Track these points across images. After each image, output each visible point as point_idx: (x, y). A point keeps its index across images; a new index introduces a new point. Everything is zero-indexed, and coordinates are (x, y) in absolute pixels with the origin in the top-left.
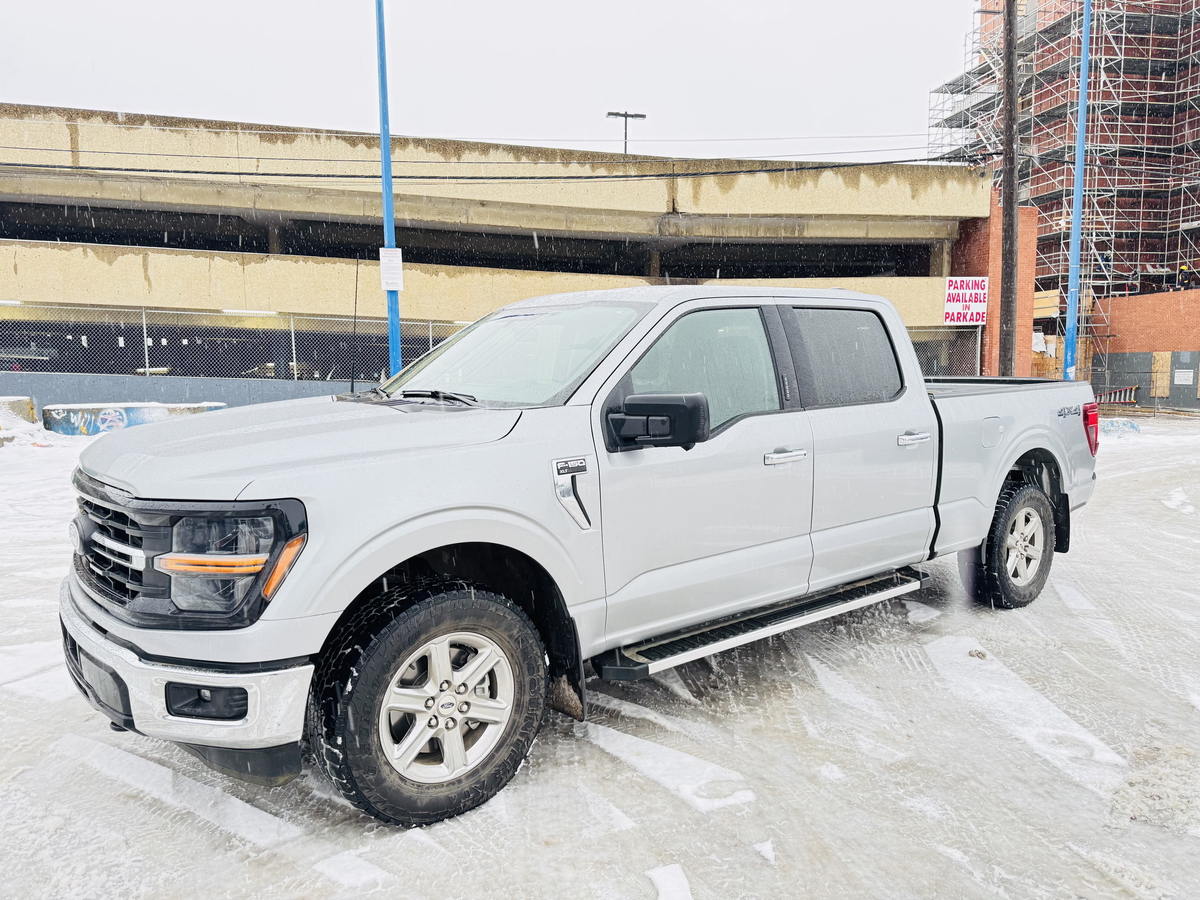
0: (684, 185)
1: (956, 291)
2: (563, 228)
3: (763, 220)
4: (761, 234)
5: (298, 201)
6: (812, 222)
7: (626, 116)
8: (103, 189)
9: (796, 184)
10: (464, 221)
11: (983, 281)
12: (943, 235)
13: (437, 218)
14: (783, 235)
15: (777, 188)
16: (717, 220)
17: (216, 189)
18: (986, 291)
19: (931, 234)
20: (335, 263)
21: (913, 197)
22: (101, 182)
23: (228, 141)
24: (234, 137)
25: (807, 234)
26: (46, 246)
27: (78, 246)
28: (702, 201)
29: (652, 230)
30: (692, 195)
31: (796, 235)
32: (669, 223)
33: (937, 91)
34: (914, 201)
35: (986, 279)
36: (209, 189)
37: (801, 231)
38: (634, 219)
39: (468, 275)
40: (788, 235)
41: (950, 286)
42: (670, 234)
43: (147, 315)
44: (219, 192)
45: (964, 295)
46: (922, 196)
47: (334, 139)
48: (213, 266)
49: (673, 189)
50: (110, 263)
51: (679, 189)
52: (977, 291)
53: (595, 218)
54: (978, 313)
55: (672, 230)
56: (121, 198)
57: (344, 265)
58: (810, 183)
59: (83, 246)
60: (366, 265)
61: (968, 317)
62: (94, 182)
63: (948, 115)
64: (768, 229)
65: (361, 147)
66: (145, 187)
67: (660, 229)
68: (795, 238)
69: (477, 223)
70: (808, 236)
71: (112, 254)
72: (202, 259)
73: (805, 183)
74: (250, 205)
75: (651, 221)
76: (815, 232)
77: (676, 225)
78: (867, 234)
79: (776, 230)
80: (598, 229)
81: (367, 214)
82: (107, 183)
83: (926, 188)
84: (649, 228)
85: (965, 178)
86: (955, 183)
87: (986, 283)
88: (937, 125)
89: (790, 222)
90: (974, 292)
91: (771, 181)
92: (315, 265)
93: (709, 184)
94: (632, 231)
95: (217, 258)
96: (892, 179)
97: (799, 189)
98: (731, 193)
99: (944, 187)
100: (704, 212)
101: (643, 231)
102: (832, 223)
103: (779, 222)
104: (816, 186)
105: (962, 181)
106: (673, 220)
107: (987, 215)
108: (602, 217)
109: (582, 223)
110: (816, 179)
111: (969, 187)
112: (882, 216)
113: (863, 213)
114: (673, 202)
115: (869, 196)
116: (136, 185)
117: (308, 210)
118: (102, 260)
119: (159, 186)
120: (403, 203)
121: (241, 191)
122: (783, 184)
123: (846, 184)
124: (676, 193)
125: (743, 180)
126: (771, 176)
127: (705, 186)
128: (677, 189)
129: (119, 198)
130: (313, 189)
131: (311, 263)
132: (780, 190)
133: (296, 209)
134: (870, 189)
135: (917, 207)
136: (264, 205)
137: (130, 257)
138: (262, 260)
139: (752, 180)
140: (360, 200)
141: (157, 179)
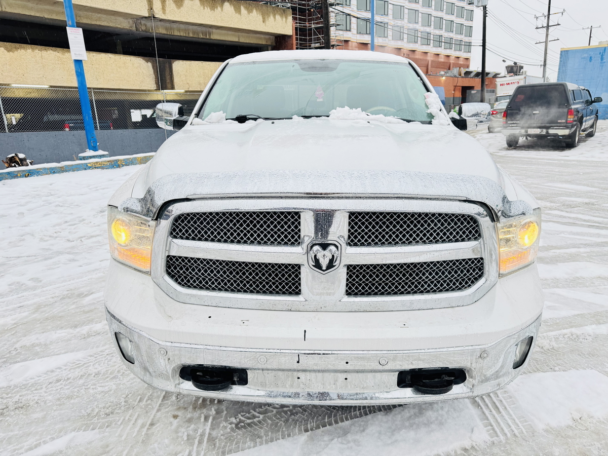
4: (191, 35)
6: (214, 30)
9: (213, 8)
12: (269, 43)
14: (202, 37)
15: (204, 8)
16: (168, 25)
19: (264, 43)
21: (263, 22)
25: (212, 37)
28: (167, 12)
29: (131, 27)
30: (161, 7)
31: (208, 37)
32: (141, 22)
34: (264, 24)
37: (210, 34)
38: (121, 19)
40: (204, 37)
42: (142, 30)
46: (267, 22)
51: (154, 3)
55: (143, 28)
58: (219, 8)
64: (194, 33)
67: (136, 25)
68: (207, 39)
70: (214, 38)
73: (217, 7)
75: (131, 20)
76: (216, 36)
77: (146, 25)
79: (198, 33)
80: (98, 23)
83: (268, 17)
84: (129, 26)
85: (282, 14)
86: (279, 16)
89: (204, 29)
91: (201, 4)
93: (170, 1)
94: (119, 26)
96: (255, 11)
97: (214, 11)
98: (182, 8)
99: (275, 18)
100: (169, 19)
101: (126, 27)
102: (224, 32)
103: (199, 29)
104: (222, 11)
105: (281, 16)
106: (143, 22)
107: (291, 34)
108: (100, 15)
109: (87, 18)
110: (222, 6)
111: (284, 19)
112: (251, 30)
113: (244, 28)
114: (151, 10)
115: (246, 19)
122: (207, 7)
123: (235, 11)
124: (153, 5)
125: (187, 1)
126: (201, 1)
127: (168, 2)
128: (152, 2)
132: (205, 10)
134: (246, 15)
135: (265, 27)
139: (192, 2)
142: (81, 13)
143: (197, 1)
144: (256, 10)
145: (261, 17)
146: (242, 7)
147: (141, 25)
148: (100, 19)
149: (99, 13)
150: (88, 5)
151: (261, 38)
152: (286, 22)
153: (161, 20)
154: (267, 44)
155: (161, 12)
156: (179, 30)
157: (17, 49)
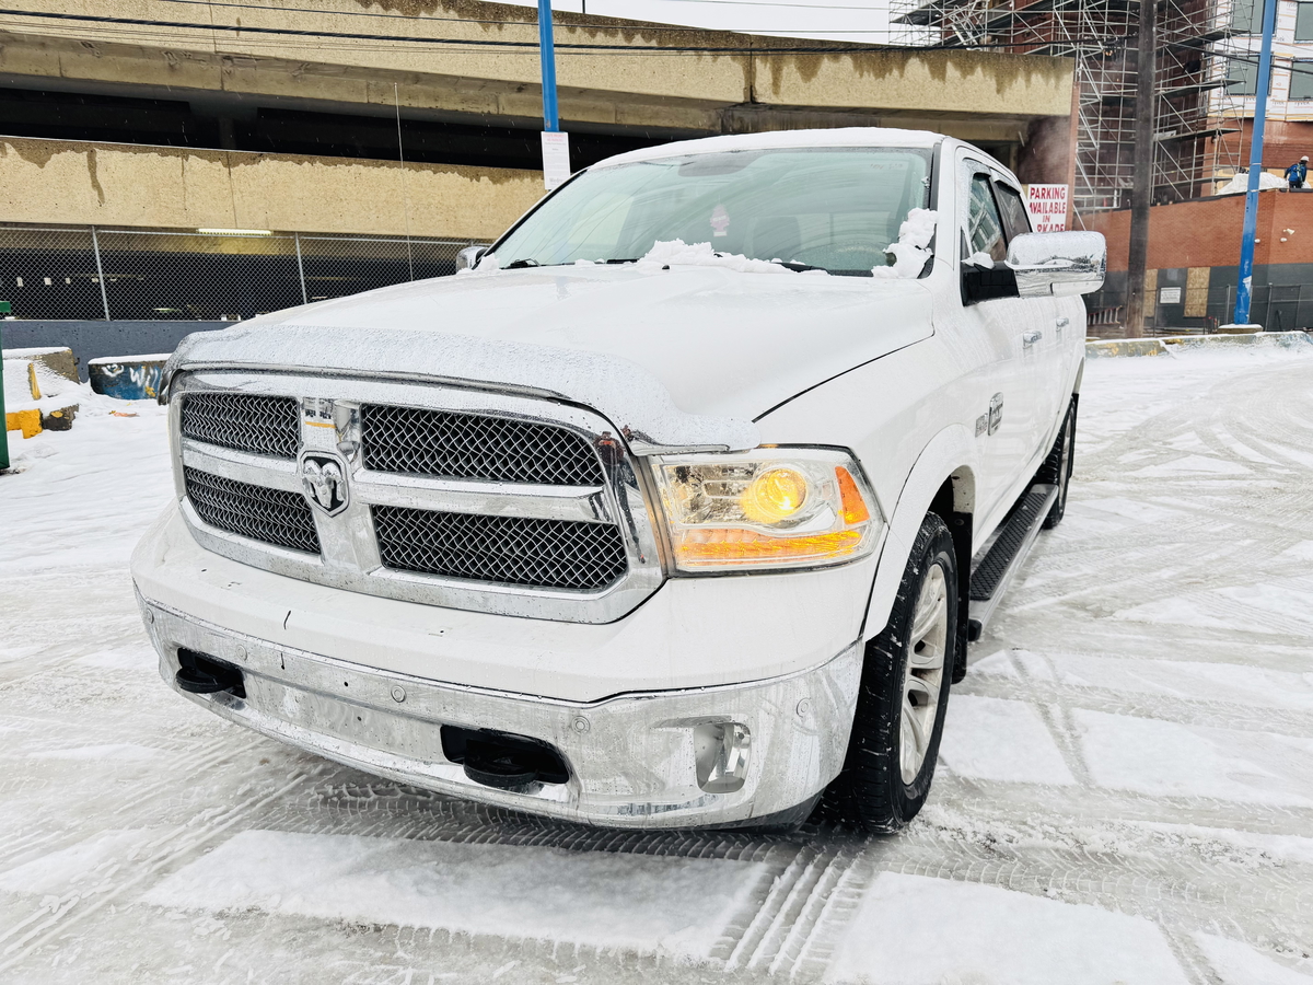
0: (763, 70)
1: (1038, 200)
2: (613, 121)
5: (280, 82)
9: (881, 73)
10: (493, 110)
11: (1063, 189)
12: (1013, 137)
13: (460, 108)
15: (861, 75)
17: (166, 62)
18: (1065, 200)
20: (350, 164)
21: (998, 91)
28: (782, 89)
29: (714, 126)
30: (771, 81)
32: (732, 116)
34: (999, 96)
35: (1066, 186)
36: (158, 63)
38: (695, 112)
39: (517, 180)
41: (1032, 194)
42: (733, 130)
43: (101, 237)
44: (171, 67)
45: (1045, 204)
46: (1007, 92)
48: (187, 168)
49: (750, 74)
50: (42, 164)
51: (758, 74)
52: (1057, 201)
53: (651, 108)
54: (1057, 226)
55: (737, 126)
56: (33, 72)
57: (361, 166)
58: (896, 72)
60: (390, 167)
61: (1048, 229)
63: (910, 10)
66: (66, 56)
67: (722, 122)
69: (510, 113)
71: (43, 151)
72: (171, 160)
73: (891, 71)
74: (216, 86)
75: (713, 113)
77: (741, 119)
80: (653, 123)
81: (372, 101)
83: (1011, 81)
84: (709, 124)
85: (1048, 70)
86: (1039, 76)
87: (1066, 192)
88: (899, 21)
90: (1054, 201)
91: (856, 67)
92: (325, 167)
93: (791, 69)
94: (691, 126)
95: (191, 157)
96: (979, 70)
97: (884, 78)
98: (813, 79)
99: (1028, 80)
100: (785, 103)
101: (704, 127)
104: (902, 76)
105: (1046, 76)
106: (737, 114)
107: (1068, 113)
108: (658, 107)
109: (634, 115)
110: (902, 67)
111: (1053, 81)
112: (965, 113)
113: (948, 108)
114: (751, 89)
115: (956, 89)
116: (53, 54)
117: (295, 95)
118: (28, 159)
119: (87, 56)
120: (418, 86)
121: (204, 66)
122: (868, 71)
123: (933, 73)
124: (754, 79)
125: (826, 64)
126: (855, 60)
127: (785, 70)
128: (754, 74)
129: (28, 72)
130: (309, 63)
131: (318, 164)
132: (864, 79)
133: (278, 92)
134: (956, 81)
135: (1001, 103)
136: (236, 87)
137: (70, 154)
138: (254, 160)
139: (836, 65)
140: (362, 82)
141: (88, 45)
142: (625, 107)
143: (847, 61)
144: (984, 67)
145: (993, 83)
146: (950, 66)
147: (733, 120)
148: (656, 115)
149: (656, 104)
150: (635, 90)
152: (1057, 87)
153: (772, 107)
154: (1007, 139)
155: (770, 92)
157: (508, 177)
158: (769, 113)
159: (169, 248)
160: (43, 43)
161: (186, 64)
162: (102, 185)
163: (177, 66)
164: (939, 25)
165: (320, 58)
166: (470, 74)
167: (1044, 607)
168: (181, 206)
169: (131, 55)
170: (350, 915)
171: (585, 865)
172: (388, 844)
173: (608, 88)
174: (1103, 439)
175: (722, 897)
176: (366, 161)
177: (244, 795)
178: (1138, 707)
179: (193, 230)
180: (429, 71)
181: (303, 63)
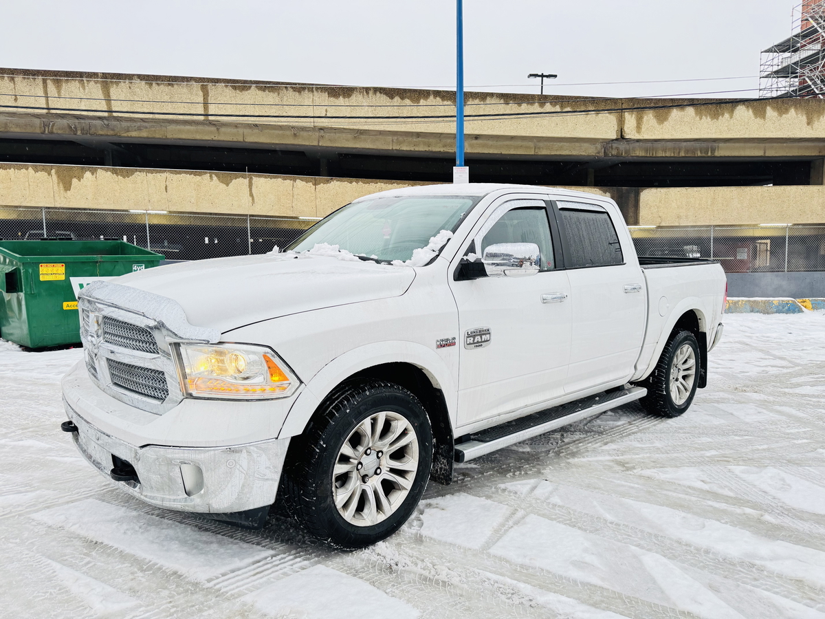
0: (630, 119)
2: (533, 153)
3: (684, 144)
4: (682, 154)
5: (347, 140)
6: (721, 145)
7: (542, 76)
8: (219, 133)
9: (715, 116)
13: (442, 150)
14: (699, 154)
15: (701, 119)
16: (649, 145)
17: (293, 133)
19: (814, 153)
20: (377, 183)
21: (808, 124)
22: (218, 129)
23: (307, 97)
24: (311, 95)
25: (717, 154)
26: (185, 173)
27: (206, 173)
28: (643, 130)
29: (599, 153)
30: (635, 125)
31: (709, 154)
32: (612, 146)
33: (766, 51)
34: (810, 127)
36: (288, 133)
37: (713, 150)
38: (586, 145)
40: (704, 155)
42: (612, 155)
43: (251, 221)
44: (295, 134)
46: (816, 124)
47: (378, 94)
48: (295, 186)
50: (227, 185)
51: (626, 121)
53: (558, 144)
55: (614, 152)
56: (231, 140)
57: (383, 184)
58: (727, 115)
59: (210, 173)
62: (213, 129)
64: (687, 151)
65: (397, 100)
66: (247, 131)
67: (605, 150)
68: (709, 157)
70: (719, 155)
71: (229, 178)
72: (288, 181)
73: (723, 115)
74: (315, 143)
75: (599, 146)
76: (723, 152)
77: (617, 148)
78: (765, 153)
79: (694, 150)
80: (558, 153)
81: (394, 148)
82: (223, 130)
83: (819, 117)
84: (596, 152)
88: (767, 76)
89: (704, 145)
91: (696, 114)
92: (364, 185)
93: (649, 117)
94: (584, 154)
95: (298, 180)
96: (792, 111)
97: (717, 119)
98: (665, 123)
100: (644, 138)
101: (592, 154)
102: (737, 145)
103: (697, 145)
104: (731, 117)
106: (615, 145)
108: (562, 144)
109: (546, 149)
110: (732, 112)
112: (786, 139)
113: (767, 136)
114: (621, 131)
115: (774, 123)
116: (241, 130)
117: (354, 147)
118: (222, 182)
119: (256, 131)
120: (420, 139)
121: (310, 133)
122: (706, 116)
123: (756, 115)
124: (624, 124)
125: (675, 113)
126: (696, 110)
127: (645, 118)
128: (624, 121)
129: (229, 140)
130: (361, 130)
131: (360, 183)
132: (703, 120)
133: (346, 146)
134: (774, 119)
135: (811, 131)
136: (325, 143)
137: (240, 180)
138: (328, 182)
139: (683, 113)
140: (390, 138)
141: (256, 125)
142: (541, 144)
143: (690, 111)
144: (796, 108)
145: (804, 119)
146: (768, 108)
147: (612, 149)
148: (561, 148)
149: (560, 142)
150: (544, 135)
151: (807, 148)
153: (638, 141)
154: (821, 154)
155: (635, 132)
156: (665, 150)
158: (638, 144)
159: (285, 226)
160: (236, 126)
161: (302, 133)
162: (254, 195)
163: (298, 134)
164: (796, 77)
165: (366, 127)
166: (445, 132)
167: (597, 461)
168: (290, 205)
169: (275, 129)
170: (91, 535)
171: (198, 536)
172: (135, 513)
173: (527, 135)
174: (798, 365)
175: (236, 559)
176: (385, 181)
177: (105, 485)
178: (573, 520)
179: (296, 218)
180: (423, 131)
181: (358, 130)
